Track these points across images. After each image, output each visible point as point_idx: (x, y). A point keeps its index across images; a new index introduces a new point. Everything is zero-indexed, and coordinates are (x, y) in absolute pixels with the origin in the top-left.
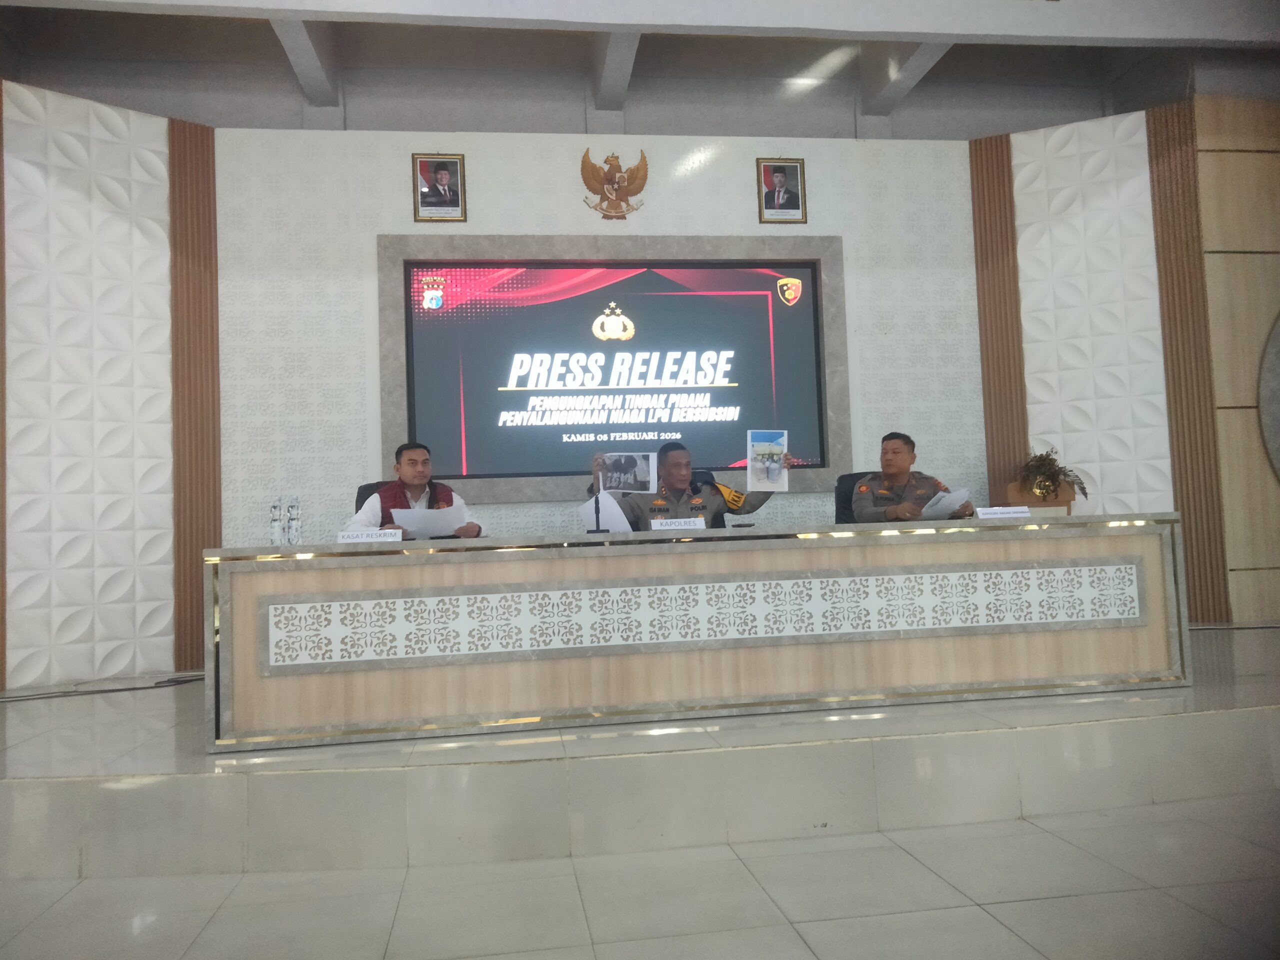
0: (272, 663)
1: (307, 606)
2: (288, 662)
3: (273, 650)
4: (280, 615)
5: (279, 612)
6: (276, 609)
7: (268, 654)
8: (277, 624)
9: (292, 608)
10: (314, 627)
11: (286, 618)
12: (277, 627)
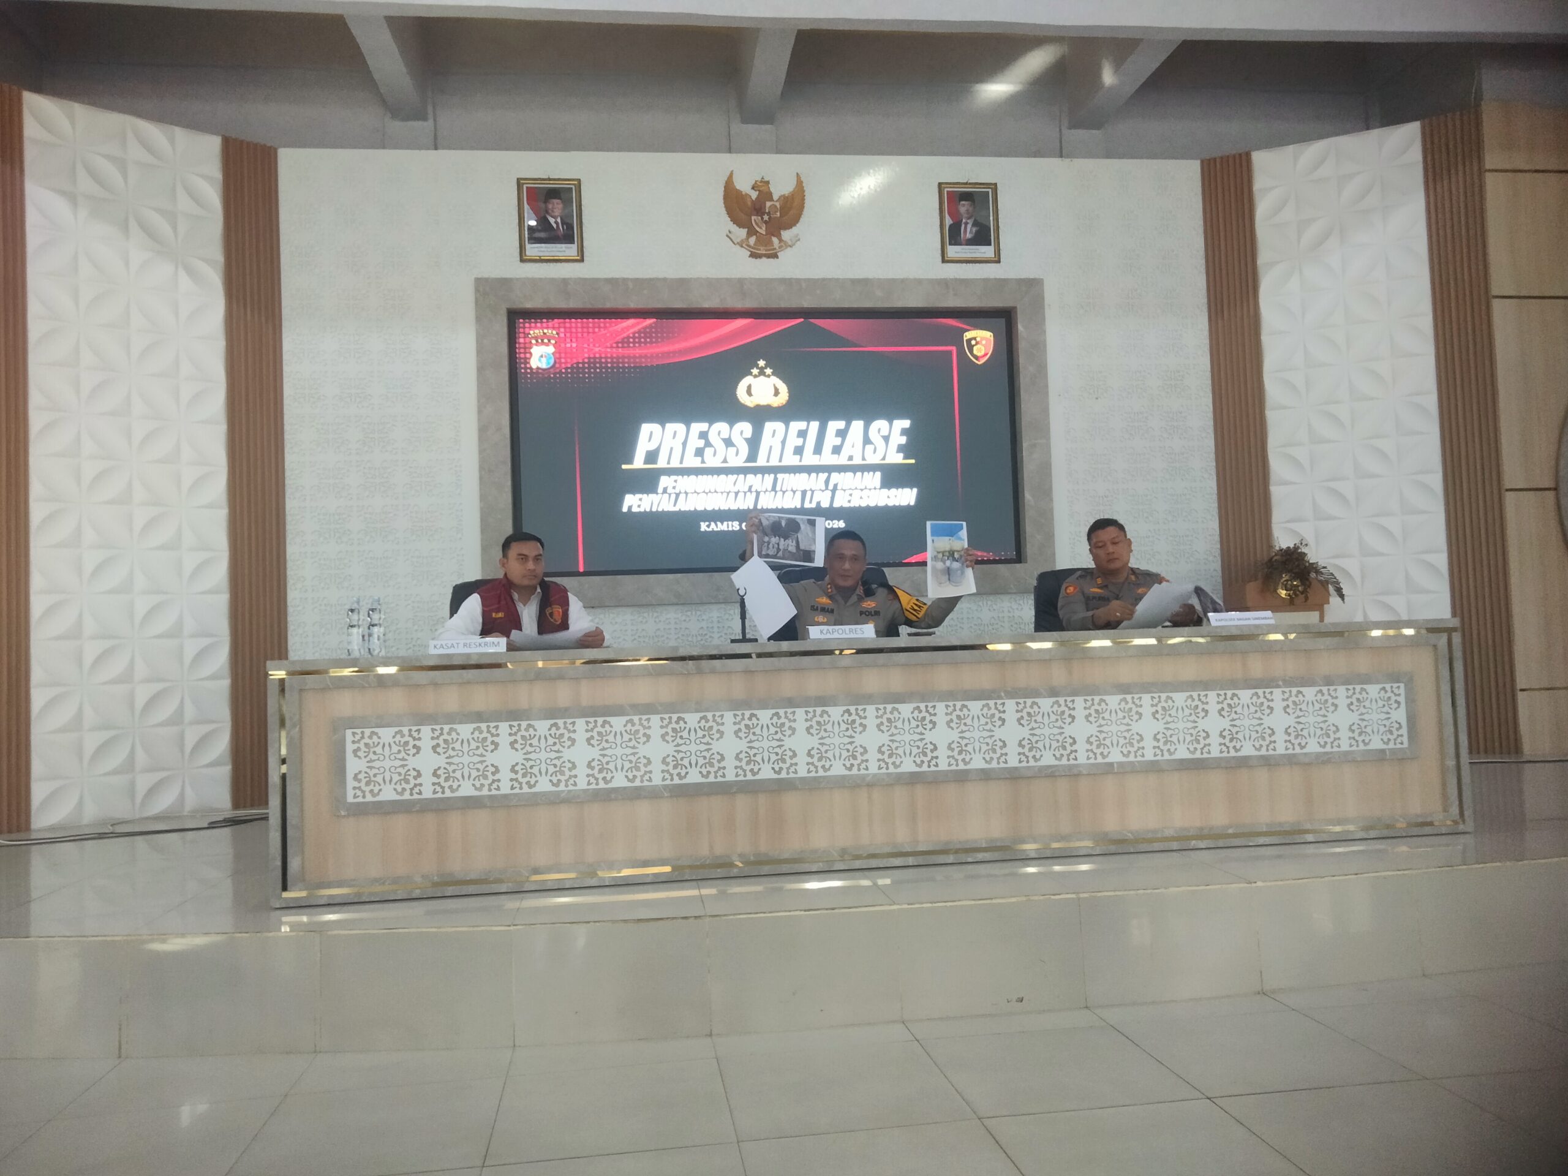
0: (350, 799)
1: (392, 730)
2: (369, 798)
3: (351, 783)
4: (359, 741)
5: (358, 737)
6: (354, 734)
7: (345, 788)
8: (355, 752)
9: (373, 733)
10: (400, 756)
11: (366, 745)
12: (356, 756)
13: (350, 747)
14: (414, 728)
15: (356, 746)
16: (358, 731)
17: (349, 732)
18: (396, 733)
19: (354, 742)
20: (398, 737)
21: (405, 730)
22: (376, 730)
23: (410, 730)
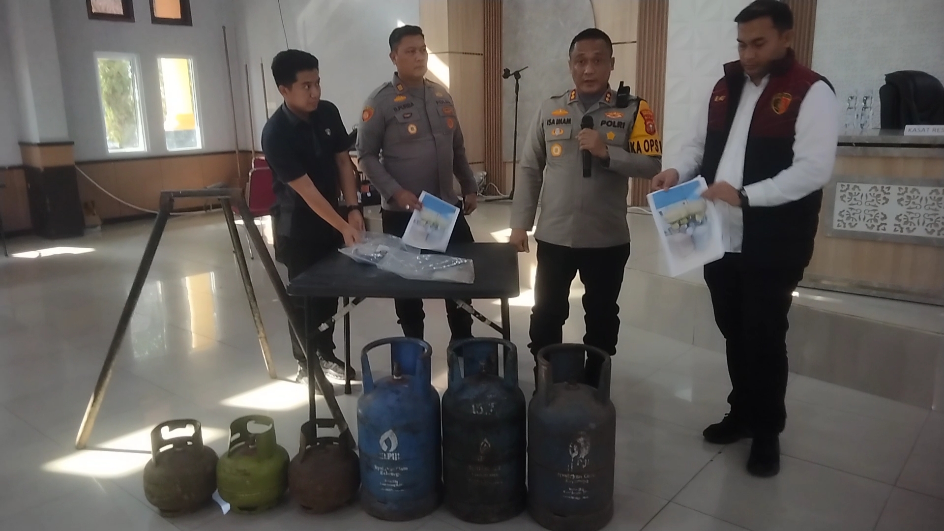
0: (835, 227)
1: (869, 186)
2: (848, 228)
3: (836, 217)
4: (845, 191)
5: (845, 188)
6: (842, 186)
7: (832, 219)
8: (842, 197)
9: (855, 186)
10: (873, 203)
11: (850, 194)
12: (842, 200)
13: (839, 194)
14: (885, 186)
15: (842, 194)
16: (846, 184)
17: (839, 184)
18: (872, 188)
19: (841, 191)
20: (873, 191)
21: (879, 187)
22: (858, 185)
23: (883, 187)
